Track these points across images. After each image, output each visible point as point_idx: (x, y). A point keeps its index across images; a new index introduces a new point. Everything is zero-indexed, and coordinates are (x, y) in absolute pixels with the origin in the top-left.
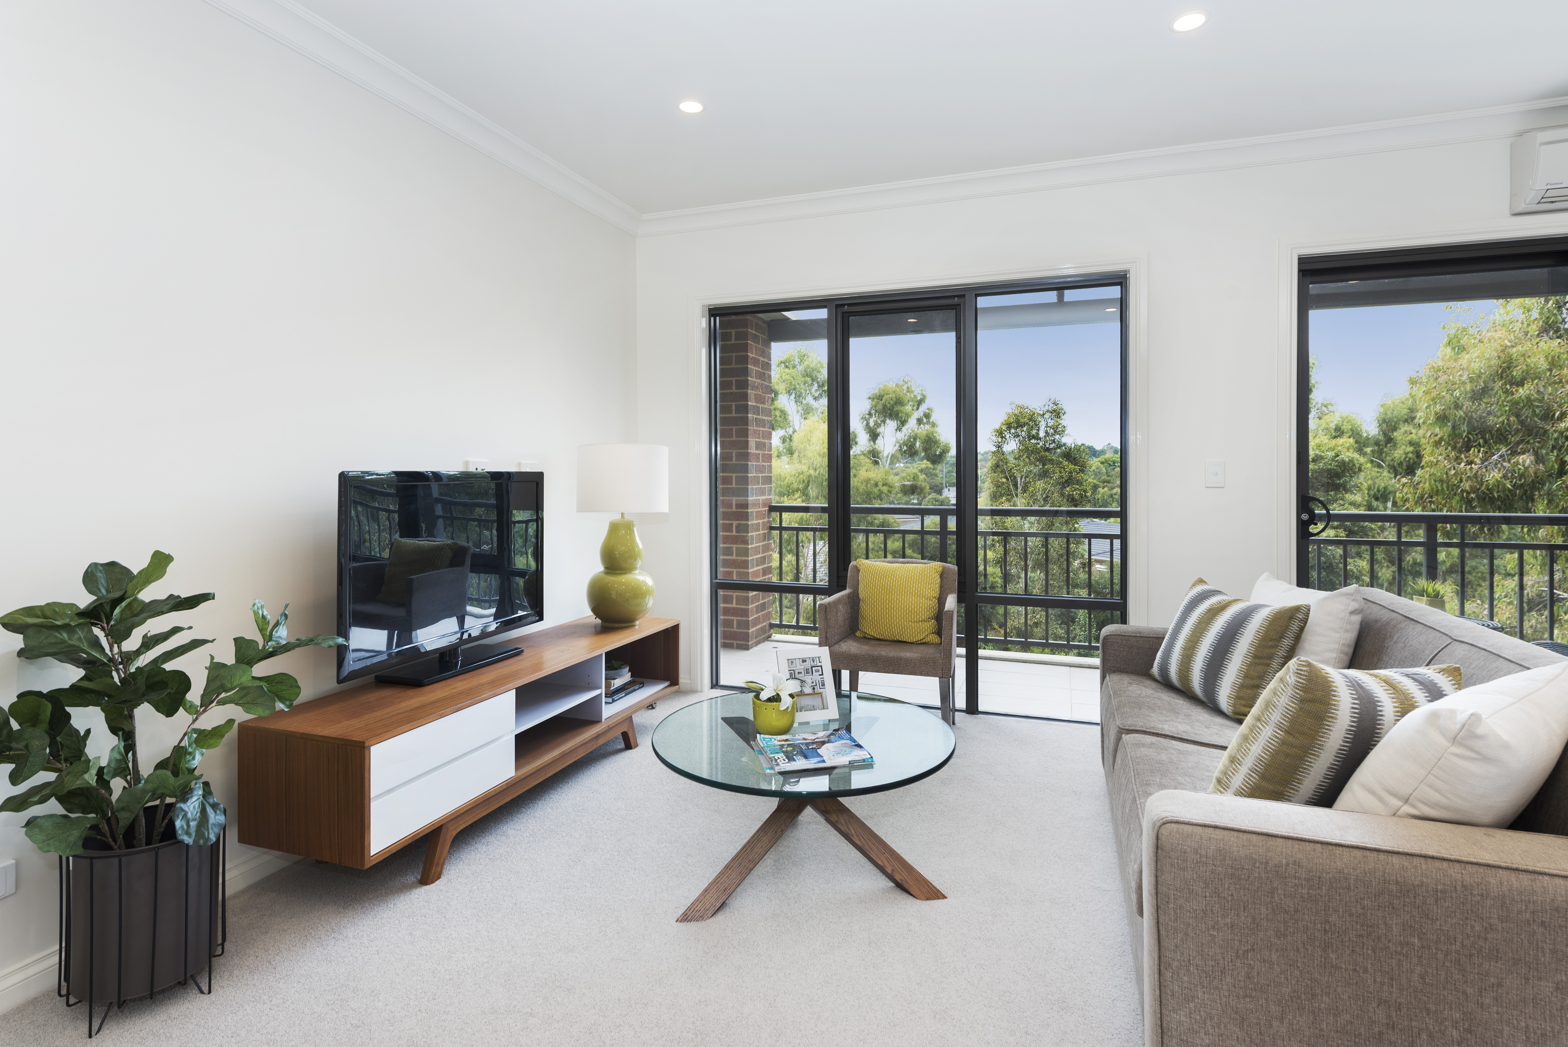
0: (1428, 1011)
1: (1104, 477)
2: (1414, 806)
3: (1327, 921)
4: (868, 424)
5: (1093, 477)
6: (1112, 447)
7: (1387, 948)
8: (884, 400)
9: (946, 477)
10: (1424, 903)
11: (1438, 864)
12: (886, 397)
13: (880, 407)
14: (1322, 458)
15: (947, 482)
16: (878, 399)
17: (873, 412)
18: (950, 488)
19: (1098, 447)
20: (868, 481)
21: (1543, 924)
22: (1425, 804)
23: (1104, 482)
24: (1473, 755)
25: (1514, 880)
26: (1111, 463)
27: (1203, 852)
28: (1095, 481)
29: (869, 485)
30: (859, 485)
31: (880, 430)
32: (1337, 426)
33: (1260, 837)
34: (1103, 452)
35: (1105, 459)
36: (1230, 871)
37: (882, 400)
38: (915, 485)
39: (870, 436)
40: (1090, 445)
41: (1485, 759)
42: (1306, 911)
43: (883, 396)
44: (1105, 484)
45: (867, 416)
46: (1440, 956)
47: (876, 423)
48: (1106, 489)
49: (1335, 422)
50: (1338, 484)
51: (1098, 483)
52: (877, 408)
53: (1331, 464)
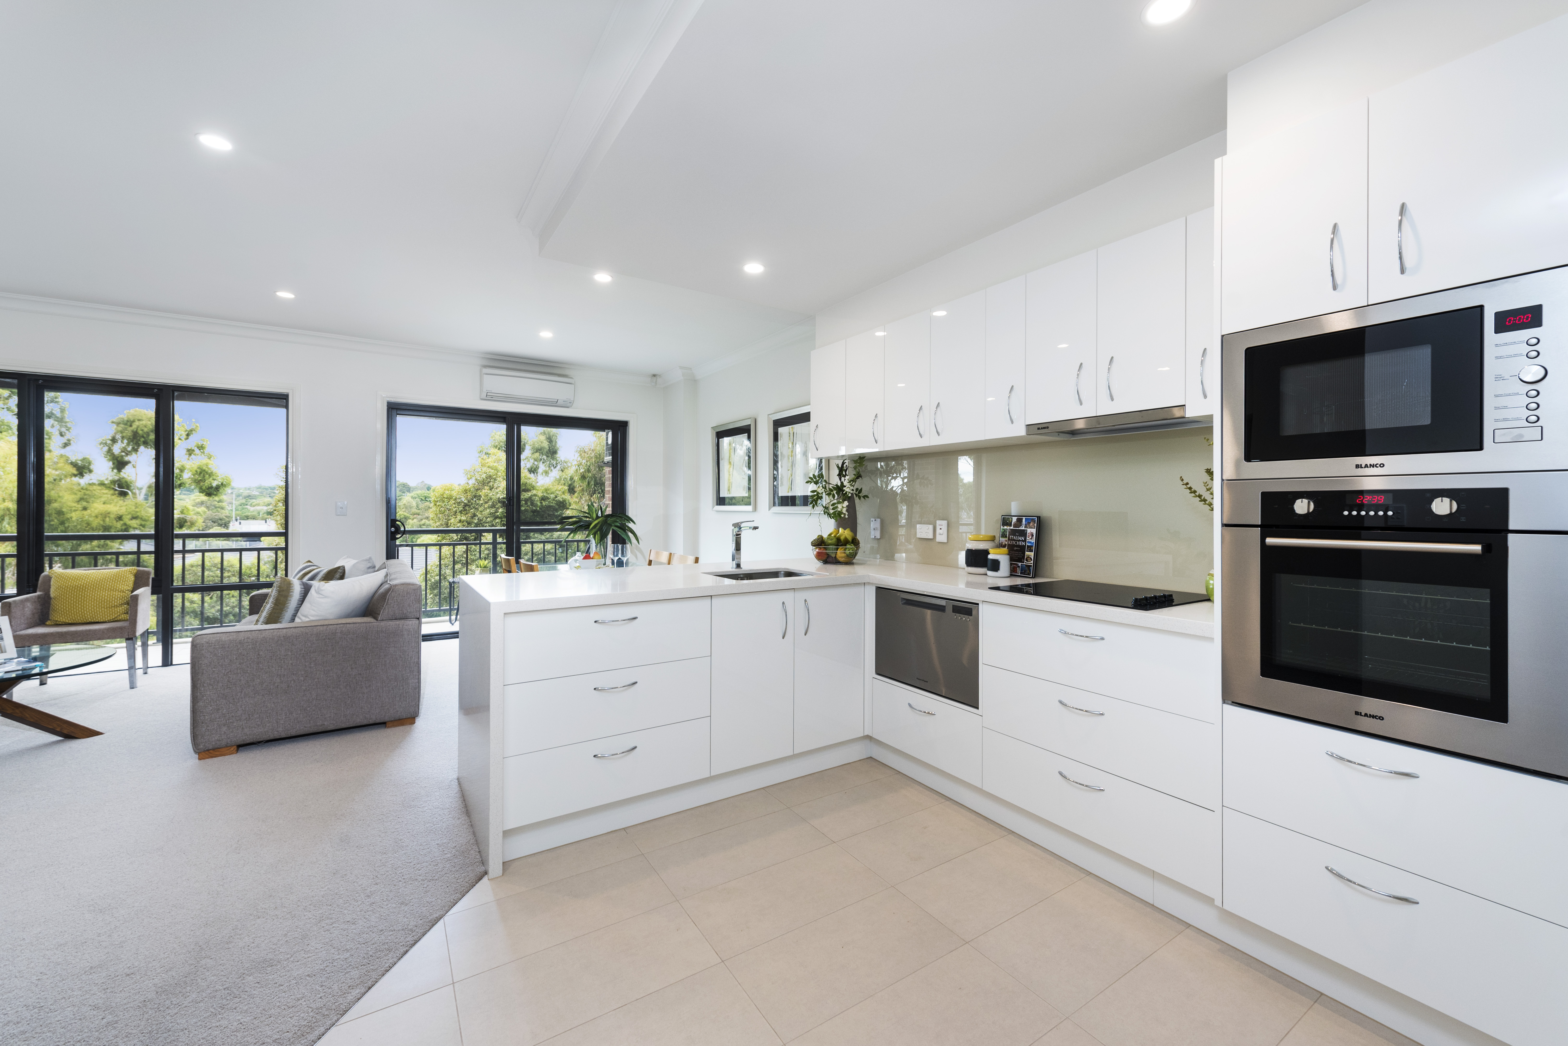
0: (294, 674)
1: (414, 510)
2: (308, 618)
3: (259, 654)
4: (110, 451)
5: (404, 509)
6: (426, 484)
7: (280, 658)
8: (134, 426)
9: (236, 510)
10: (293, 641)
11: (299, 629)
12: (137, 423)
13: (128, 433)
14: (548, 498)
15: (237, 515)
16: (126, 424)
17: (118, 436)
18: (242, 521)
19: (412, 484)
20: (106, 515)
21: (329, 639)
22: (312, 616)
23: (414, 514)
24: (322, 596)
25: (321, 628)
26: (423, 498)
27: (210, 642)
28: (405, 514)
29: (107, 519)
30: (91, 519)
31: (131, 458)
32: (571, 477)
33: (235, 633)
34: (415, 489)
35: (417, 494)
36: (221, 646)
37: (131, 426)
38: (183, 518)
39: (113, 464)
40: (405, 482)
41: (326, 597)
42: (251, 653)
43: (134, 421)
44: (415, 516)
45: (109, 442)
46: (298, 656)
47: (124, 450)
48: (415, 520)
49: (570, 475)
50: (556, 515)
51: (408, 515)
52: (124, 434)
53: (552, 503)
